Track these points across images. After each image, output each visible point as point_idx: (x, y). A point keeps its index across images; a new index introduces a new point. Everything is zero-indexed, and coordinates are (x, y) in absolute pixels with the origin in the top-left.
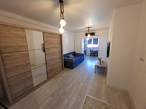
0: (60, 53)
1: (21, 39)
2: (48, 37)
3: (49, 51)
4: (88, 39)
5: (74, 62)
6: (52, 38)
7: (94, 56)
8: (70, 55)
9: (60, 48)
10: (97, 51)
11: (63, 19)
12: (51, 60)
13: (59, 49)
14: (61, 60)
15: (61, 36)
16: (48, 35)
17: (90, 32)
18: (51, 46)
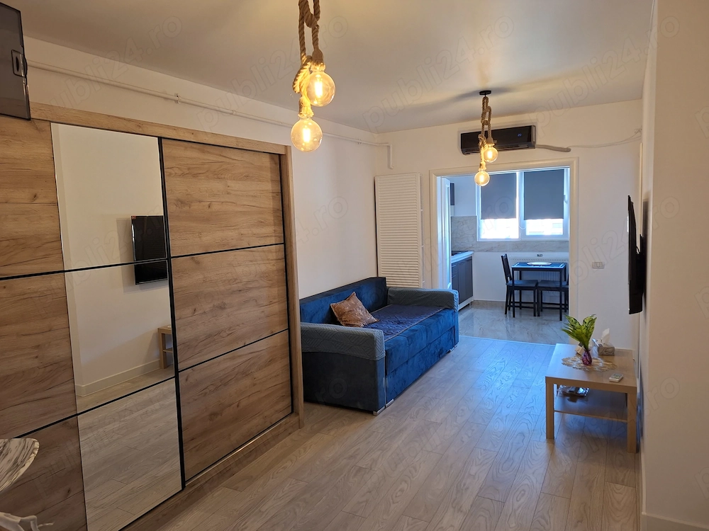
0: (277, 291)
1: (23, 195)
2: (192, 173)
3: (198, 277)
4: (482, 178)
5: (381, 354)
6: (217, 176)
7: (538, 309)
8: (345, 305)
9: (275, 253)
10: (563, 272)
11: (317, 58)
12: (211, 337)
13: (267, 262)
14: (280, 339)
15: (280, 161)
16: (192, 154)
17: (497, 123)
18: (212, 237)
